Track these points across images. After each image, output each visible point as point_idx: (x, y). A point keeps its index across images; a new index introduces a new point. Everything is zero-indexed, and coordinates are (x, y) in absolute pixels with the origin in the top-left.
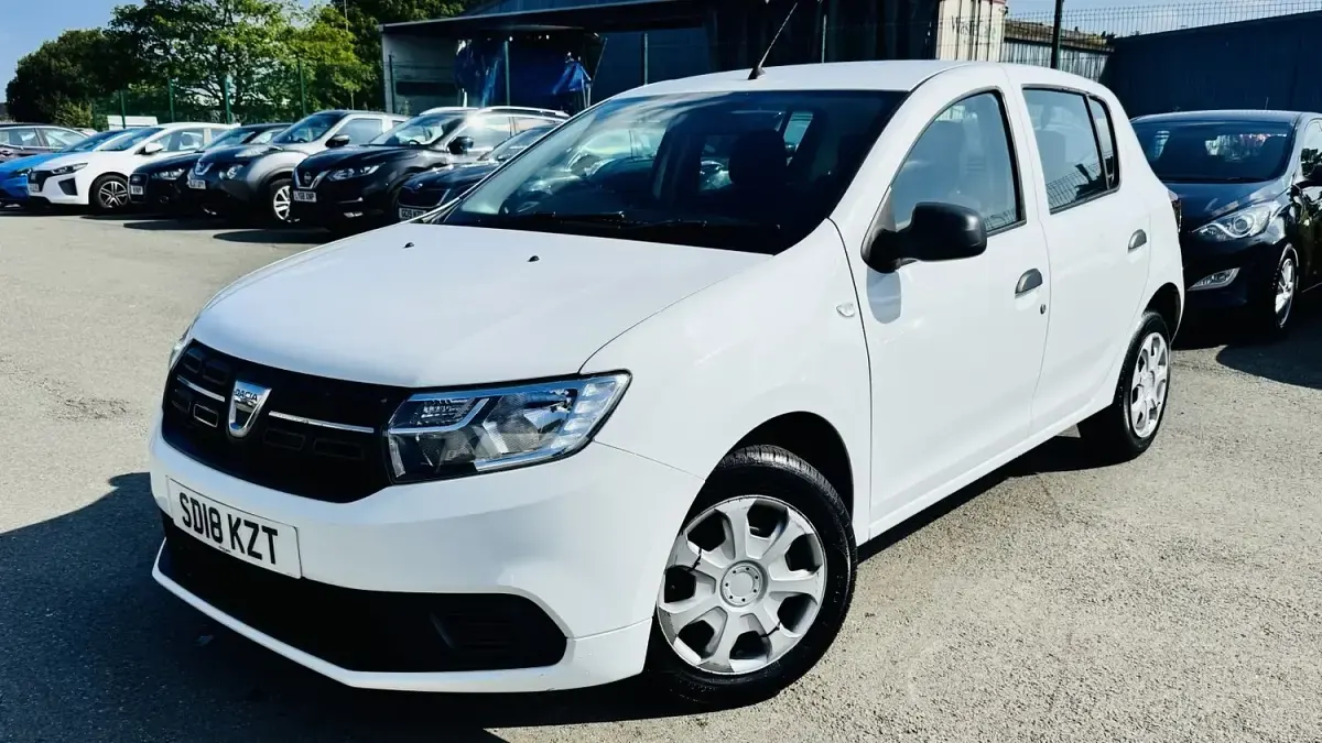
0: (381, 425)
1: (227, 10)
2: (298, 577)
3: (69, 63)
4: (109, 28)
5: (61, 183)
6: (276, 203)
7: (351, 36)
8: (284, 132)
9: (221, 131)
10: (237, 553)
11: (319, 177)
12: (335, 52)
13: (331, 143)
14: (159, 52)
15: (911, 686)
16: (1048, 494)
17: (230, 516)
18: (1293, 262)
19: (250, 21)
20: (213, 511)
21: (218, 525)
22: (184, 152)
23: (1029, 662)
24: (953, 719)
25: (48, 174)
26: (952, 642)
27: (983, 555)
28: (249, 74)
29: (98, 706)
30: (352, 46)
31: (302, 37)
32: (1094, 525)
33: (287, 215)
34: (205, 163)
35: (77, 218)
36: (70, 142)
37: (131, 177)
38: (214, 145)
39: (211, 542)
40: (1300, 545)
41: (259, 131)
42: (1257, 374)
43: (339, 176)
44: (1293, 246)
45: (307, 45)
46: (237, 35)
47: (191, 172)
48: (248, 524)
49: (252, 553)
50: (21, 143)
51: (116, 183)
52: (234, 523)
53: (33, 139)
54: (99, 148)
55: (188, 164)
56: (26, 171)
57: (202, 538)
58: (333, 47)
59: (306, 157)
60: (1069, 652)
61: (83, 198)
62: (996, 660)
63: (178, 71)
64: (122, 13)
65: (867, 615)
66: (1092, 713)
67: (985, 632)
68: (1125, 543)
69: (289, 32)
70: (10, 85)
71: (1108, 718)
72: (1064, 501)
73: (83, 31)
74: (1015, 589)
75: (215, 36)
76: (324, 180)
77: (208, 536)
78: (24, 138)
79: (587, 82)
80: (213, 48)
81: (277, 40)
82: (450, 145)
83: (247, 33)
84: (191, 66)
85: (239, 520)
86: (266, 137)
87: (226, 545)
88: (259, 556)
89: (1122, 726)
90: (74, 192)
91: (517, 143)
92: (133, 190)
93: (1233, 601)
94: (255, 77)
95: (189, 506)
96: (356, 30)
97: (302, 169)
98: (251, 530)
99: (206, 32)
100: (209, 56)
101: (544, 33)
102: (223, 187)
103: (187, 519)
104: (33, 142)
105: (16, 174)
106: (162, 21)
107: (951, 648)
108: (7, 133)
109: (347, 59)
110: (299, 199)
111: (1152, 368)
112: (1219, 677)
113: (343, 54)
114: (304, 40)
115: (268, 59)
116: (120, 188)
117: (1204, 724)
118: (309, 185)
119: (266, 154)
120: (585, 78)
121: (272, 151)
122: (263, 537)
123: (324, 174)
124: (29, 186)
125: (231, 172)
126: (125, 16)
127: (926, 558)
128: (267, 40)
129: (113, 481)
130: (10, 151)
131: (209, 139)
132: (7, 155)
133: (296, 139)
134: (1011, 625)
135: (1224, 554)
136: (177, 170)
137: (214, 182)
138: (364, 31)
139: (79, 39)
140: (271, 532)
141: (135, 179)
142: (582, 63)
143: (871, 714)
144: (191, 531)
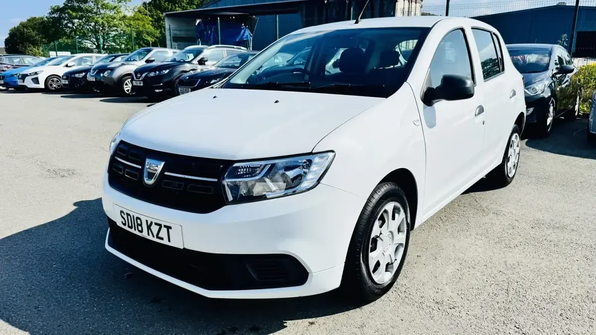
0: (221, 177)
1: (98, 8)
2: (182, 248)
3: (31, 31)
4: (48, 15)
5: (32, 79)
6: (125, 86)
7: (150, 19)
8: (127, 57)
9: (99, 57)
10: (150, 238)
11: (144, 75)
12: (144, 25)
13: (147, 61)
14: (70, 25)
15: (446, 287)
16: (477, 202)
17: (147, 221)
18: (553, 105)
19: (108, 12)
20: (138, 218)
21: (141, 225)
22: (84, 66)
23: (493, 275)
24: (468, 302)
25: (27, 75)
26: (458, 267)
27: (458, 228)
28: (108, 34)
29: (84, 308)
30: (151, 23)
31: (130, 19)
32: (500, 214)
33: (130, 91)
34: (94, 70)
35: (40, 94)
36: (34, 62)
37: (63, 76)
38: (97, 63)
39: (137, 233)
40: (587, 221)
41: (116, 57)
42: (544, 150)
43: (152, 74)
44: (554, 99)
45: (132, 22)
46: (102, 18)
47: (89, 73)
48: (156, 224)
49: (158, 237)
50: (14, 63)
51: (56, 79)
52: (149, 224)
53: (19, 61)
54: (48, 64)
55: (87, 71)
56: (16, 75)
57: (132, 231)
58: (143, 23)
59: (137, 67)
60: (508, 270)
61: (42, 85)
62: (479, 274)
63: (78, 33)
64: (53, 9)
65: (418, 256)
66: (527, 297)
67: (470, 262)
68: (515, 222)
69: (124, 17)
70: (6, 40)
71: (534, 299)
72: (484, 205)
73: (37, 17)
74: (476, 243)
75: (94, 19)
76: (146, 76)
77: (135, 230)
78: (15, 61)
79: (251, 36)
80: (93, 24)
81: (120, 20)
82: (198, 61)
83: (107, 18)
84: (84, 31)
85: (152, 223)
86: (119, 59)
87: (145, 234)
88: (162, 239)
89: (541, 303)
90: (38, 83)
91: (226, 61)
92: (63, 82)
93: (568, 245)
94: (110, 35)
95: (125, 217)
96: (152, 16)
97: (136, 72)
98: (158, 227)
99: (89, 17)
100: (91, 27)
101: (232, 16)
102: (102, 80)
103: (124, 222)
104: (19, 62)
105: (12, 76)
106: (71, 12)
107: (458, 270)
108: (7, 59)
109: (149, 28)
110: (136, 85)
111: (514, 148)
112: (574, 279)
113: (147, 26)
114: (130, 20)
115: (116, 28)
116: (57, 81)
117: (575, 300)
118: (139, 78)
119: (120, 66)
120: (250, 34)
121: (123, 64)
122: (164, 230)
123: (146, 74)
124: (18, 80)
125: (106, 74)
126: (55, 10)
127: (435, 231)
128: (115, 20)
129: (75, 204)
130: (9, 66)
131: (95, 60)
132: (8, 68)
133: (132, 60)
134: (480, 259)
135: (557, 225)
136: (82, 73)
137: (98, 78)
138: (155, 17)
139: (36, 21)
140: (168, 228)
141: (64, 77)
142: (248, 28)
143: (432, 301)
144: (126, 228)
